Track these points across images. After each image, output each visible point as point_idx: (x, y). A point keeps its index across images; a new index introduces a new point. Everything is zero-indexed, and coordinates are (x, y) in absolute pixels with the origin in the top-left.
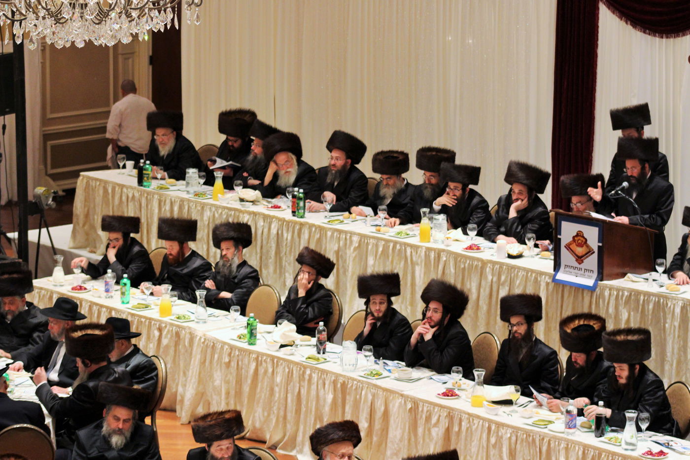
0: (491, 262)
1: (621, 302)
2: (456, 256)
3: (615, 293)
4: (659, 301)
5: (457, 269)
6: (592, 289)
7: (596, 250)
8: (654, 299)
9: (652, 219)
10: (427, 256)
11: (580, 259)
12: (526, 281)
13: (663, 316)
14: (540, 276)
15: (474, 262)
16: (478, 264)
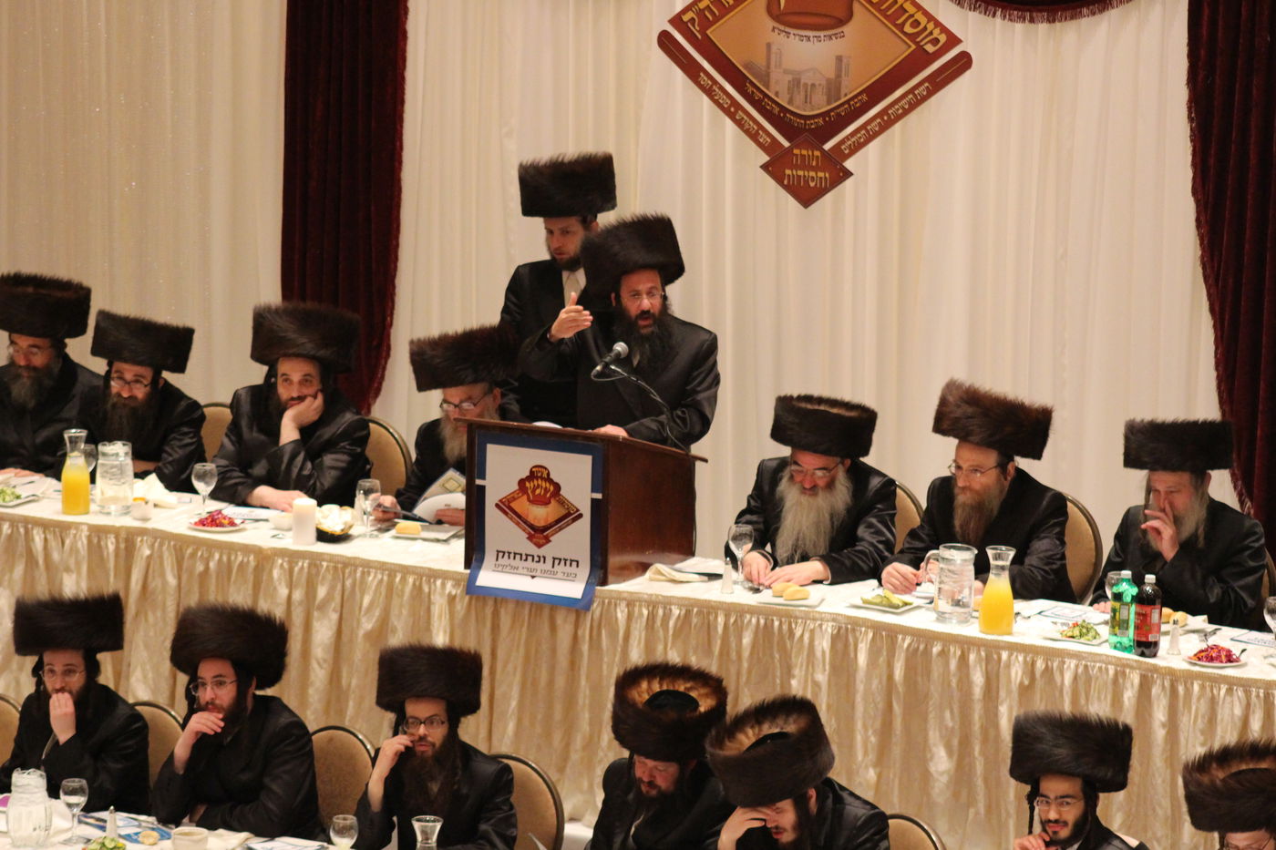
0: (283, 553)
1: (661, 633)
2: (179, 544)
3: (645, 612)
4: (768, 626)
5: (184, 577)
6: (578, 608)
7: (586, 510)
8: (754, 620)
9: (678, 422)
10: (95, 548)
11: (539, 534)
12: (389, 596)
13: (780, 661)
14: (429, 581)
15: (233, 558)
16: (245, 560)
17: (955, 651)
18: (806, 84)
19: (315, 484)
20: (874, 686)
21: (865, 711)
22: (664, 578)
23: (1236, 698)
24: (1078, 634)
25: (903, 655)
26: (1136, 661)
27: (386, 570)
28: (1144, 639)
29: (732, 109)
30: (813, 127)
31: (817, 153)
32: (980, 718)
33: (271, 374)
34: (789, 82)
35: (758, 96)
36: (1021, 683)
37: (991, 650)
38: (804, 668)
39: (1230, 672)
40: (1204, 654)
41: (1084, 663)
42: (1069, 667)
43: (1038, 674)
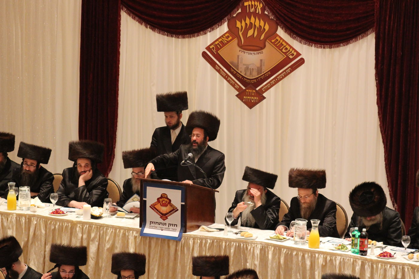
0: (80, 222)
1: (204, 248)
2: (46, 220)
3: (199, 241)
4: (239, 246)
5: (47, 231)
6: (177, 240)
7: (179, 208)
8: (235, 244)
9: (210, 181)
10: (18, 221)
11: (164, 216)
12: (115, 236)
13: (243, 257)
14: (128, 231)
15: (63, 224)
16: (68, 225)
17: (301, 254)
18: (250, 69)
19: (90, 199)
20: (274, 265)
21: (271, 273)
22: (205, 230)
23: (393, 269)
24: (341, 248)
25: (284, 255)
26: (360, 257)
27: (114, 228)
28: (362, 250)
29: (226, 77)
30: (253, 82)
31: (254, 91)
32: (309, 276)
33: (75, 164)
34: (245, 68)
35: (235, 72)
36: (322, 264)
37: (312, 254)
38: (251, 260)
39: (391, 260)
40: (382, 255)
41: (343, 257)
42: (338, 259)
43: (328, 261)
